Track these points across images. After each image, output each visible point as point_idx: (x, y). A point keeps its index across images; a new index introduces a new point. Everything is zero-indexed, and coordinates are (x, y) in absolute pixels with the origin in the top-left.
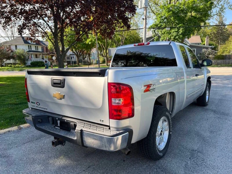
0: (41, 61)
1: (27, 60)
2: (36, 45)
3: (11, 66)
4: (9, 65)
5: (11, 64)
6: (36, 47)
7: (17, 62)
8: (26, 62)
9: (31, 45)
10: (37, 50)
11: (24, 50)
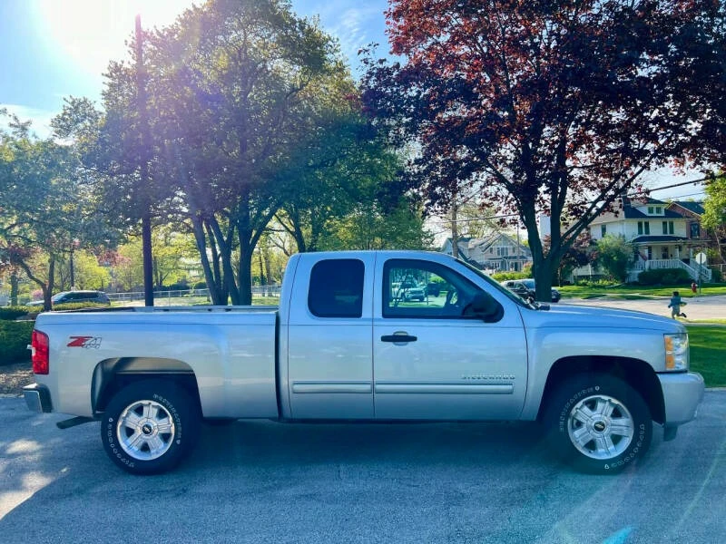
0: (678, 266)
1: (632, 266)
2: (664, 220)
3: (584, 284)
4: (581, 282)
5: (587, 277)
6: (665, 223)
7: (601, 273)
8: (628, 272)
9: (647, 220)
10: (669, 235)
11: (624, 236)
